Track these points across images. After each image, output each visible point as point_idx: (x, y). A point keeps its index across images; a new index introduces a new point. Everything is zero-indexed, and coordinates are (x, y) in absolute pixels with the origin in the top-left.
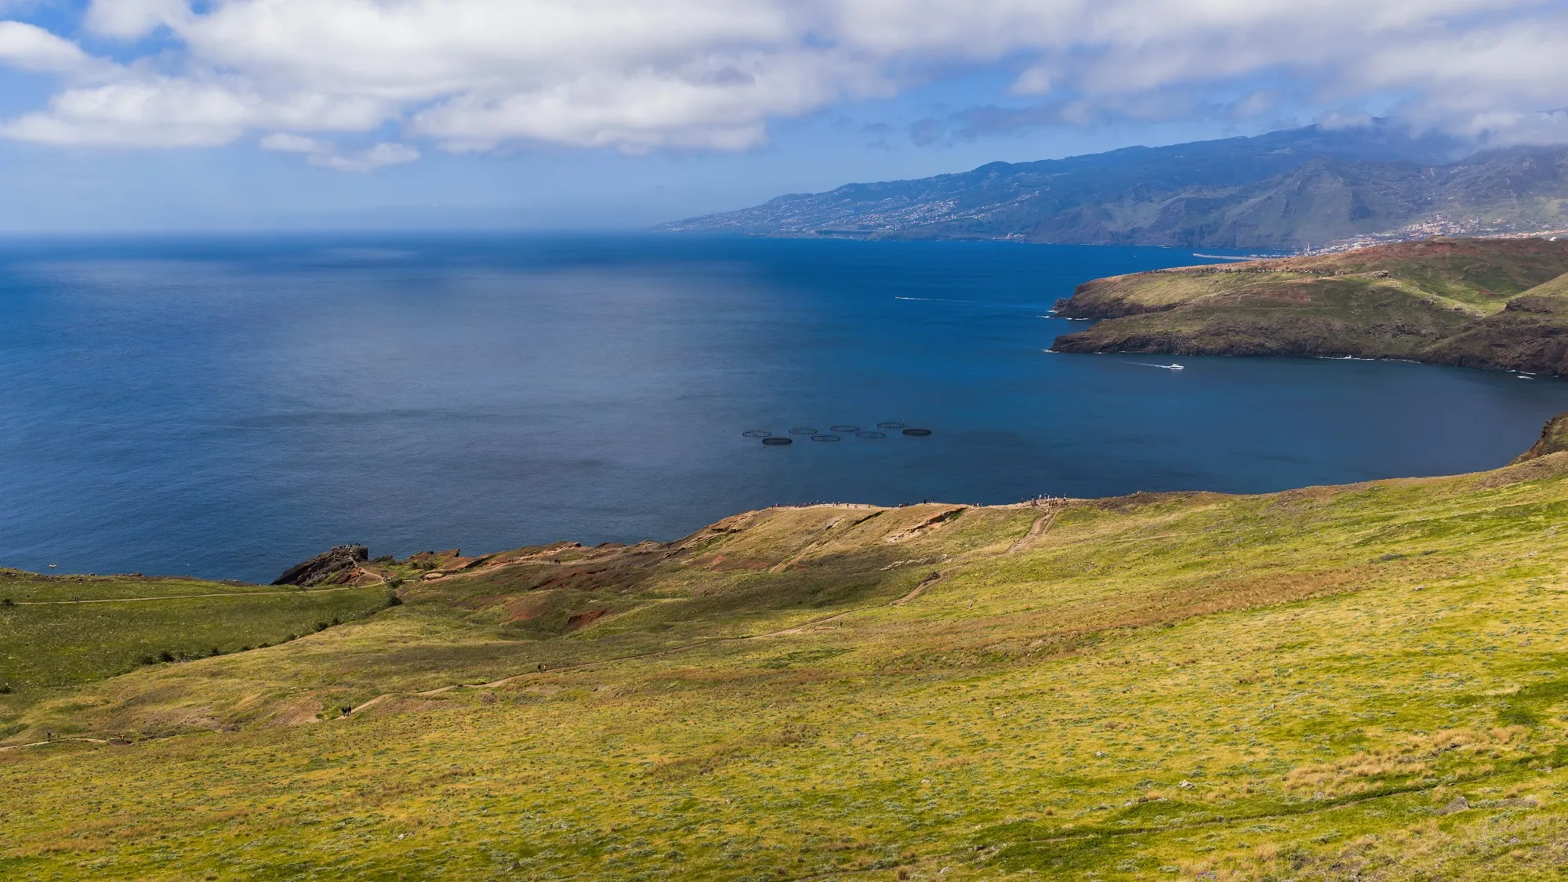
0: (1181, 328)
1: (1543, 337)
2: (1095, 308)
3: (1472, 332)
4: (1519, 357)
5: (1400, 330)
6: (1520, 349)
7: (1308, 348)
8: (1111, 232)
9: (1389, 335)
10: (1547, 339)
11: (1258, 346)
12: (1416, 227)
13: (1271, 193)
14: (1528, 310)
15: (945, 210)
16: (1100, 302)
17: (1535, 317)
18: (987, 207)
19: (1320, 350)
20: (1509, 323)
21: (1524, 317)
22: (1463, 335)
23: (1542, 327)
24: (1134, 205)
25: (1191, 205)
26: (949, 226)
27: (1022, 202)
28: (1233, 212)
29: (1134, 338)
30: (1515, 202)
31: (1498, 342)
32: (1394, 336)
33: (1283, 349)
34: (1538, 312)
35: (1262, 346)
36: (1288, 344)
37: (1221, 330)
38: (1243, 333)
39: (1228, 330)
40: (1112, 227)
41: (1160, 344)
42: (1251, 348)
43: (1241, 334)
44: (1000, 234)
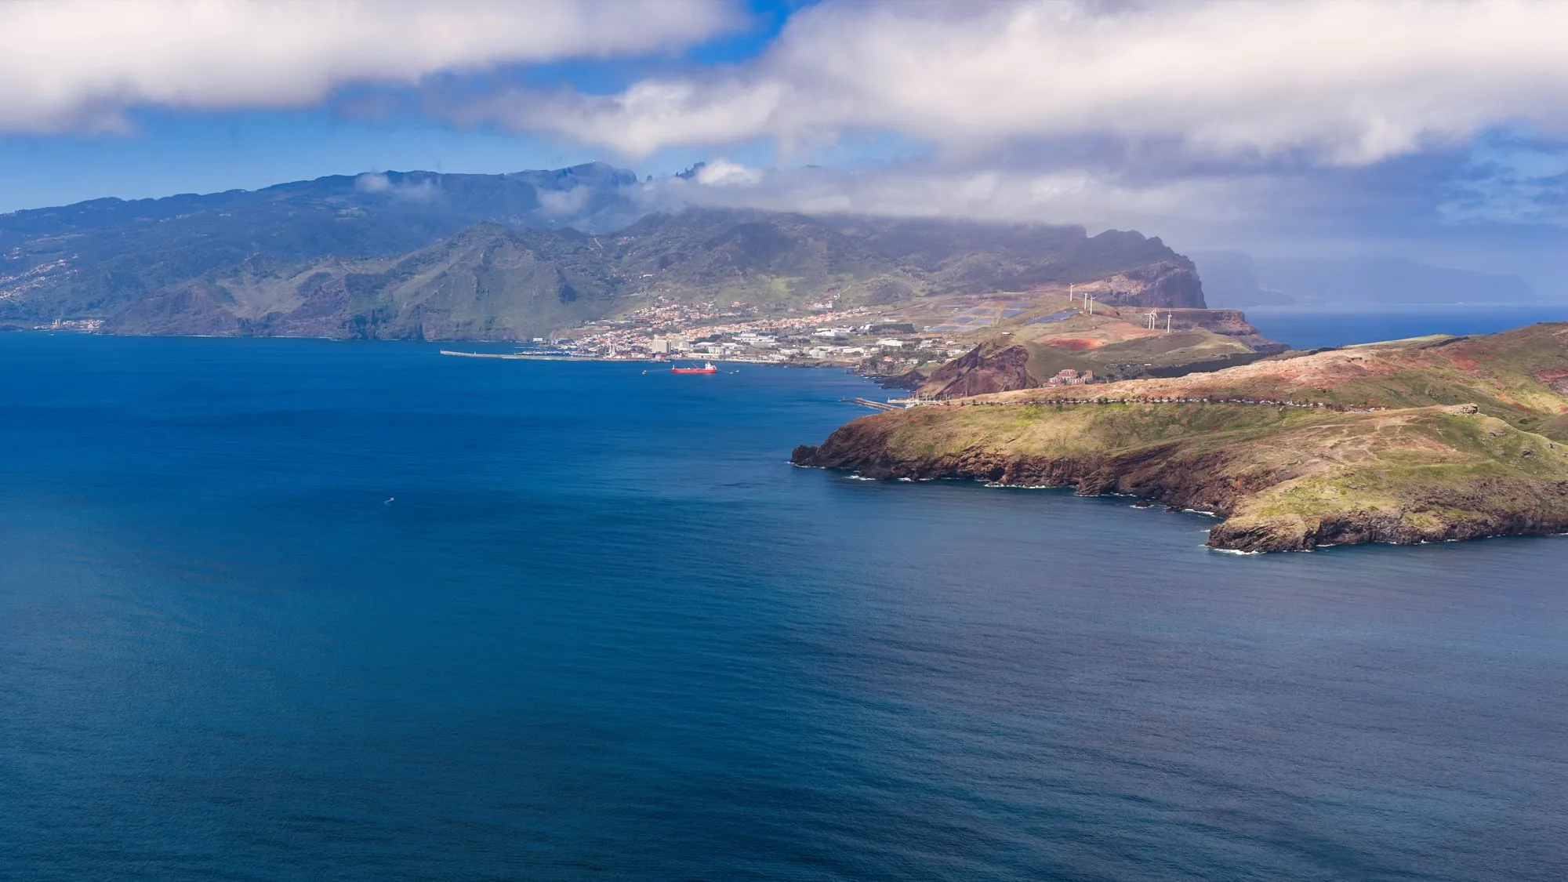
8: (239, 320)
11: (1481, 524)
13: (440, 268)
24: (258, 282)
25: (352, 282)
28: (403, 294)
30: (742, 281)
33: (1500, 525)
35: (1485, 523)
36: (1505, 517)
38: (1451, 505)
39: (1429, 503)
40: (241, 314)
41: (1358, 531)
42: (1476, 527)
43: (1450, 507)
44: (41, 322)
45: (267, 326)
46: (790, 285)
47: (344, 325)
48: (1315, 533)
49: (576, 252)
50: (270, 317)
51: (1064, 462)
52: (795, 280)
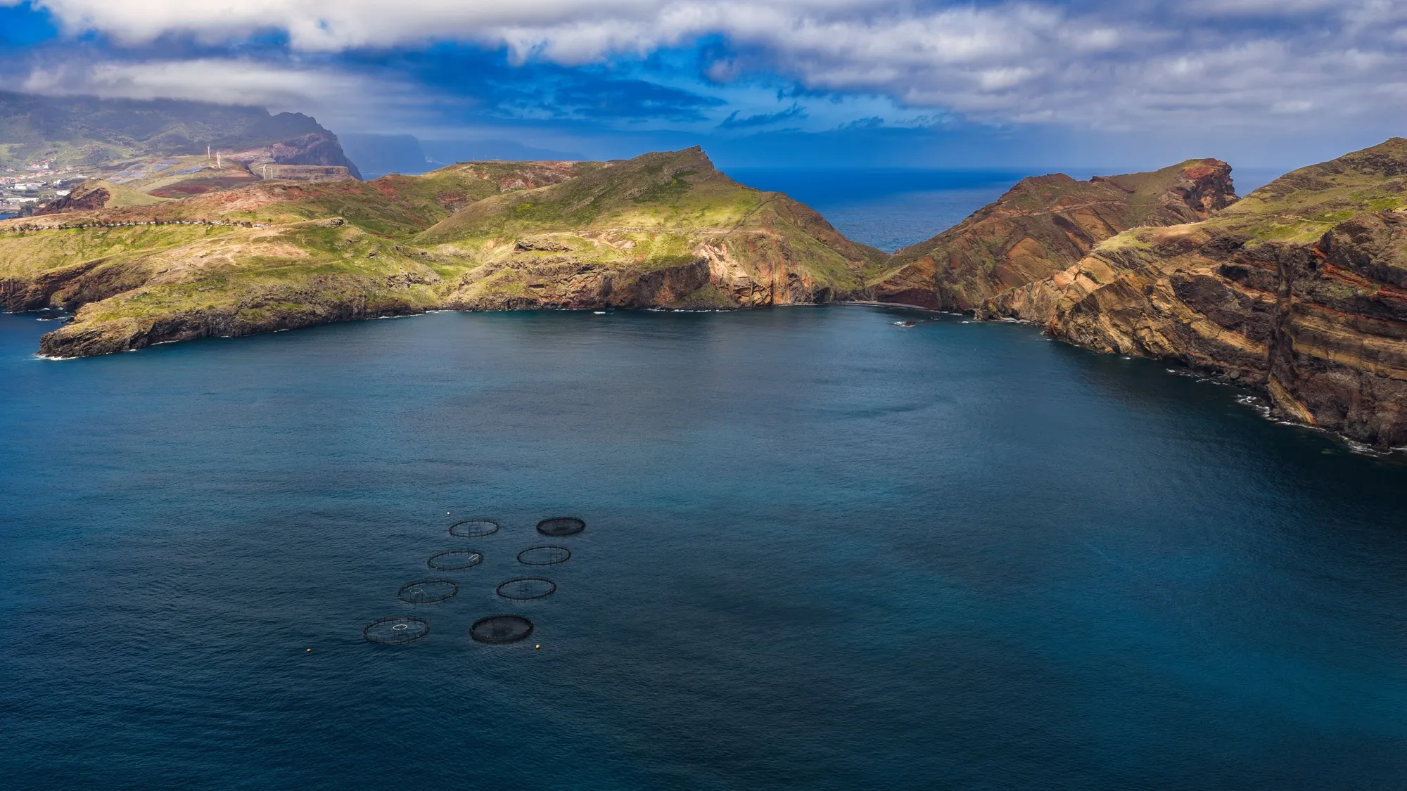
1: (578, 273)
3: (498, 275)
4: (565, 295)
5: (409, 279)
6: (563, 287)
7: (356, 310)
9: (404, 286)
10: (585, 275)
11: (310, 314)
14: (544, 249)
17: (559, 255)
19: (369, 310)
20: (533, 263)
21: (545, 256)
22: (491, 279)
23: (572, 264)
29: (160, 323)
31: (535, 282)
33: (331, 313)
34: (555, 250)
35: (314, 313)
36: (334, 308)
37: (258, 300)
38: (285, 300)
39: (266, 299)
41: (195, 328)
42: (305, 317)
43: (284, 302)
48: (146, 333)
51: (4, 283)
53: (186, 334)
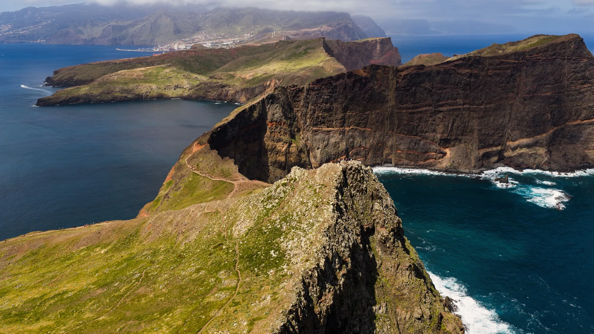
0: (93, 92)
1: (221, 88)
2: (62, 81)
3: (199, 87)
4: (215, 96)
5: (177, 87)
6: (215, 93)
7: (144, 97)
8: (83, 39)
9: (173, 89)
12: (197, 37)
13: (145, 23)
14: (216, 78)
15: (7, 29)
16: (63, 79)
17: (218, 81)
18: (27, 28)
19: (149, 97)
20: (211, 83)
21: (215, 81)
22: (197, 88)
23: (221, 85)
24: (91, 28)
25: (114, 28)
26: (8, 37)
27: (43, 25)
28: (131, 30)
29: (73, 97)
30: (226, 27)
31: (208, 90)
32: (175, 89)
33: (134, 97)
34: (219, 79)
35: (126, 97)
36: (136, 95)
37: (109, 92)
39: (112, 91)
40: (83, 37)
42: (122, 98)
43: (117, 93)
44: (34, 40)
45: (92, 41)
46: (241, 29)
47: (109, 41)
48: (66, 100)
49: (190, 18)
50: (93, 38)
52: (243, 27)
53: (81, 101)
